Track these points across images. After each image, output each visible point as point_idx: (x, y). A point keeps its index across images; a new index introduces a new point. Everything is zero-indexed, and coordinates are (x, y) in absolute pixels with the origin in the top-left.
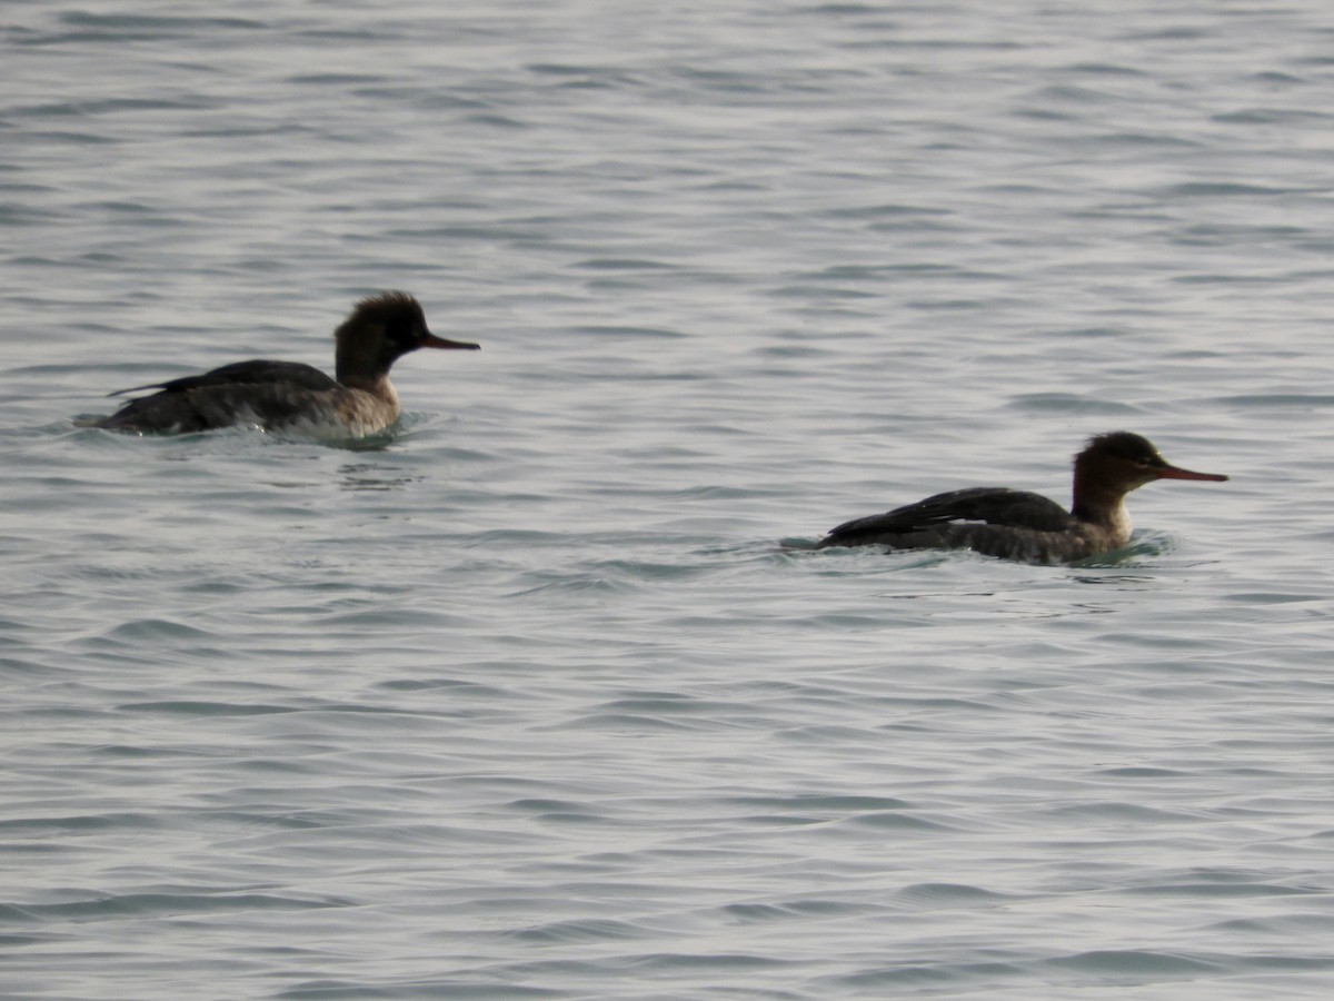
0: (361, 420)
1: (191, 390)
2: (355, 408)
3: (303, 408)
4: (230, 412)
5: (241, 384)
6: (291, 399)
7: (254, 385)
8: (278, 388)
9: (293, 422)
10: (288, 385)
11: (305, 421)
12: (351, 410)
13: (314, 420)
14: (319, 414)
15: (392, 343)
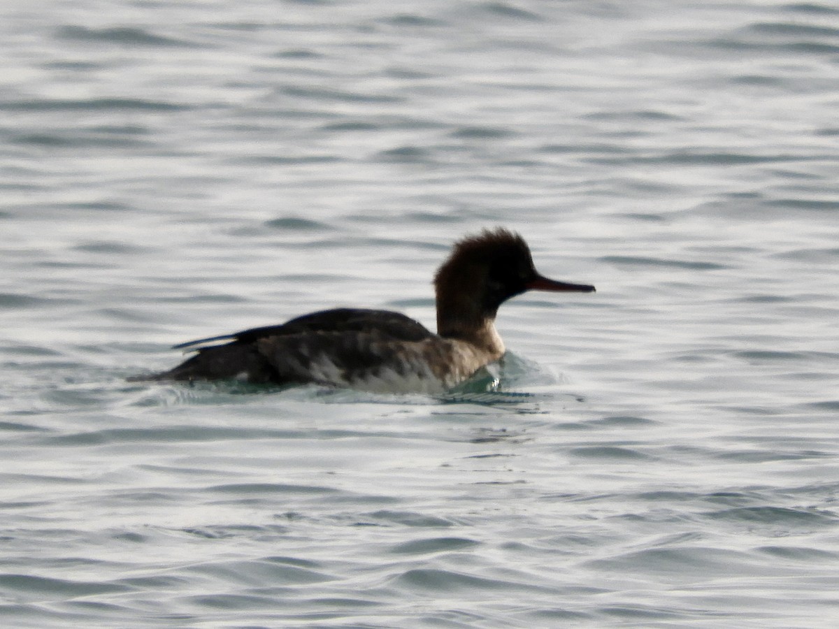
0: (457, 371)
1: (264, 340)
2: (451, 359)
3: (389, 358)
4: (305, 362)
5: (320, 333)
6: (375, 348)
7: (335, 333)
8: (361, 336)
9: (376, 374)
10: (374, 333)
11: (390, 373)
12: (446, 361)
13: (401, 371)
14: (407, 366)
15: (497, 286)
